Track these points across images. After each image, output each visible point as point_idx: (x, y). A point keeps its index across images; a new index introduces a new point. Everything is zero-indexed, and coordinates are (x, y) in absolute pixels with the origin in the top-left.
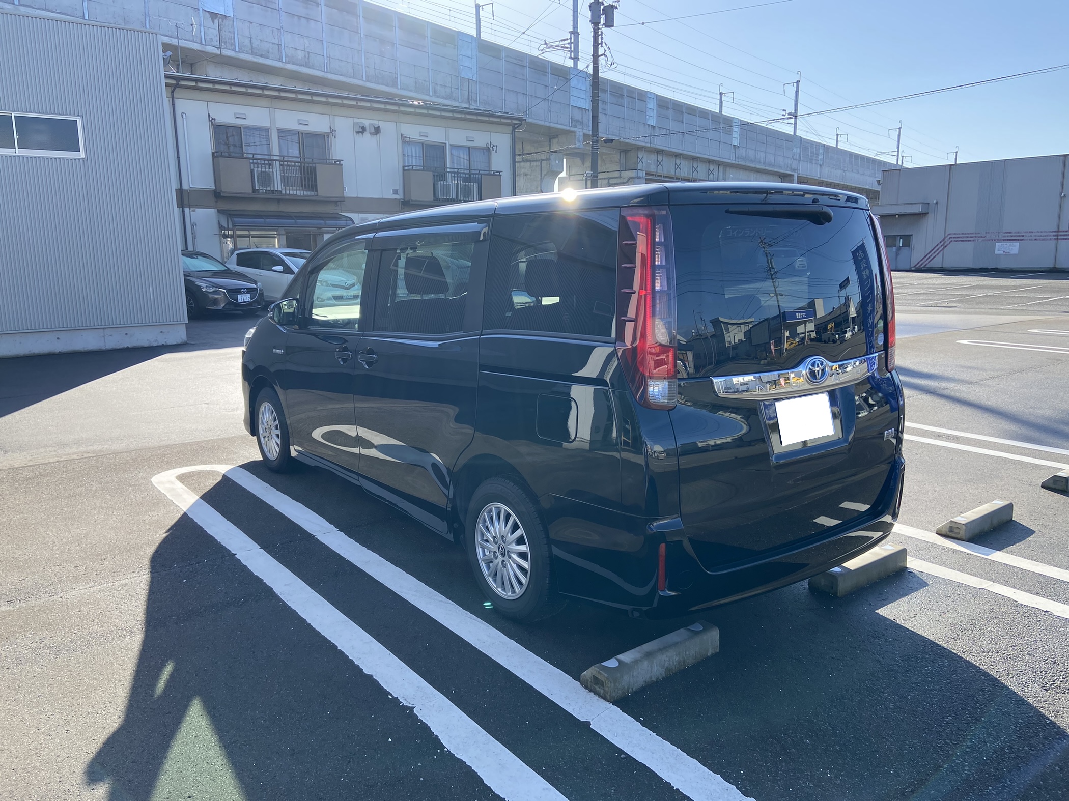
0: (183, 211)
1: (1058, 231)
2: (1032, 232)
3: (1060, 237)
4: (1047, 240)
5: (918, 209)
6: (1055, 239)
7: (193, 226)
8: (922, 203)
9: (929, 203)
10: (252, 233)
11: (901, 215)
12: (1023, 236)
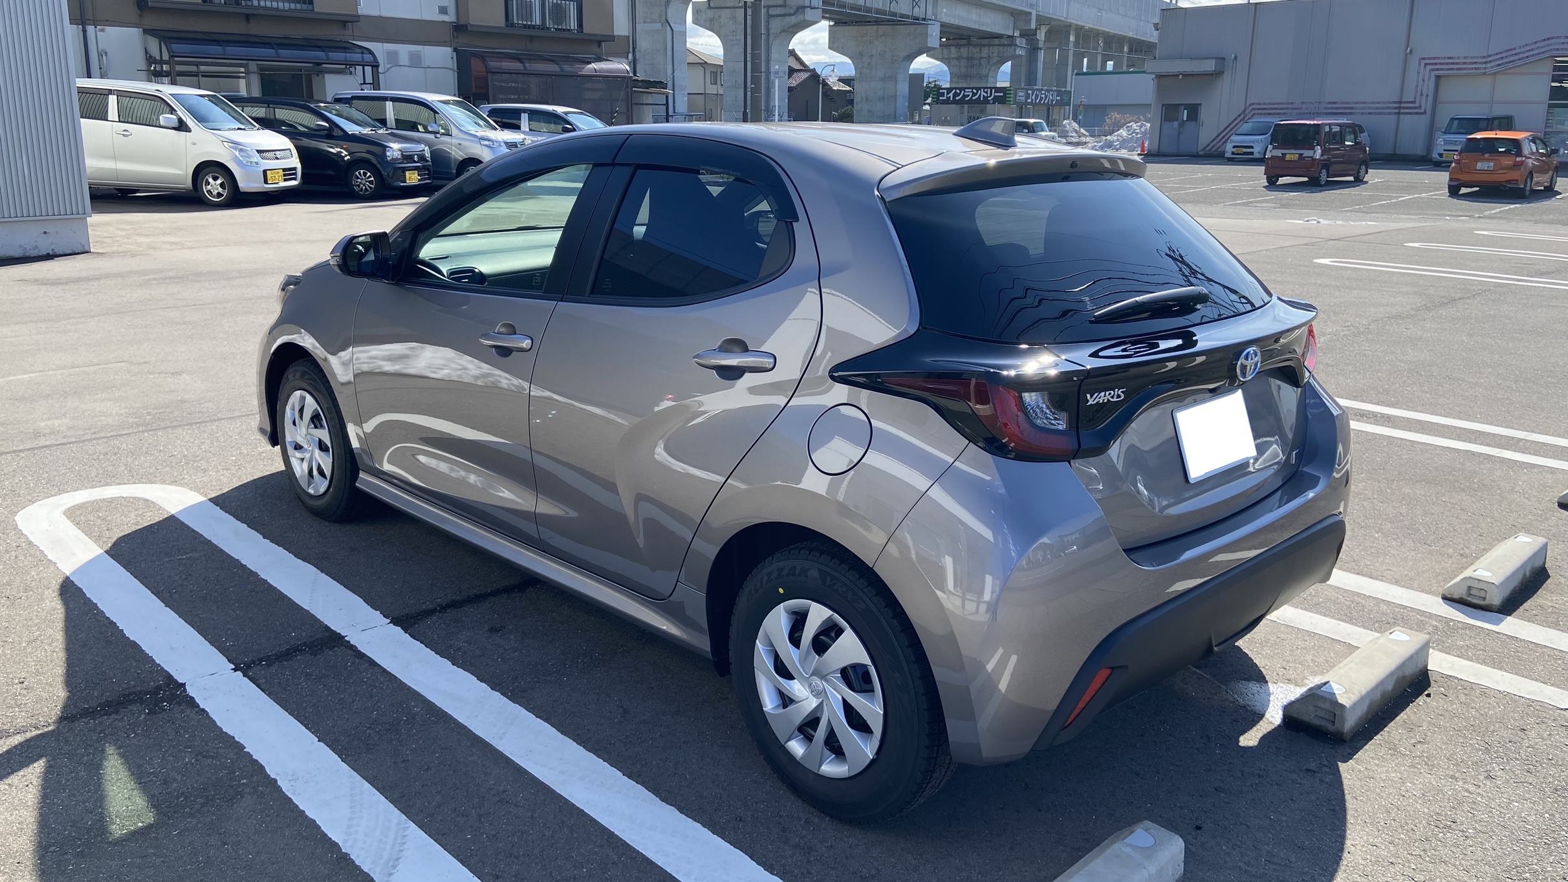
0: (84, 31)
1: (1401, 102)
2: (1365, 103)
3: (1402, 111)
4: (1384, 114)
5: (1210, 66)
6: (1396, 113)
7: (100, 55)
8: (1216, 58)
9: (1224, 59)
10: (202, 68)
11: (1185, 75)
12: (1352, 108)
